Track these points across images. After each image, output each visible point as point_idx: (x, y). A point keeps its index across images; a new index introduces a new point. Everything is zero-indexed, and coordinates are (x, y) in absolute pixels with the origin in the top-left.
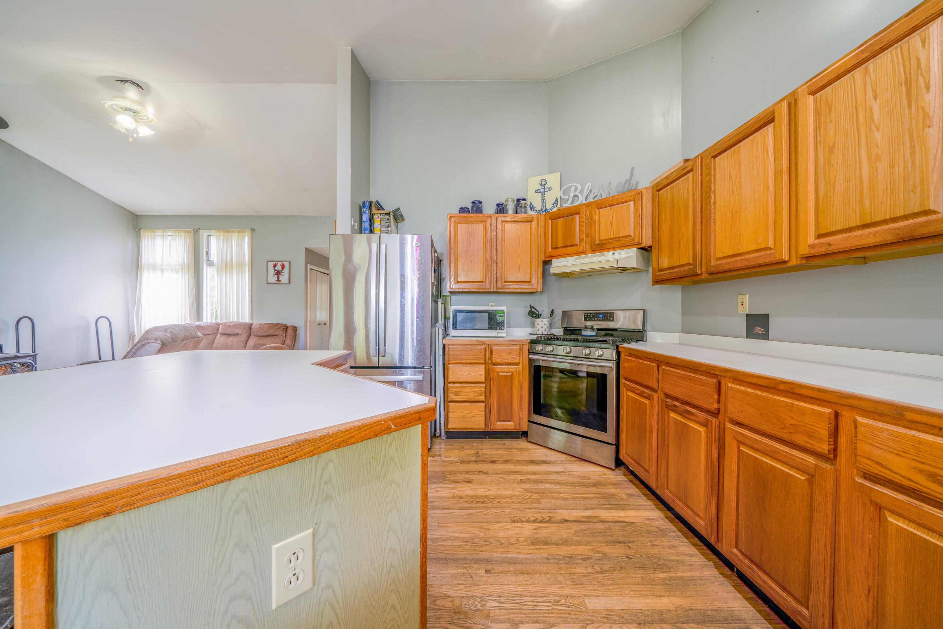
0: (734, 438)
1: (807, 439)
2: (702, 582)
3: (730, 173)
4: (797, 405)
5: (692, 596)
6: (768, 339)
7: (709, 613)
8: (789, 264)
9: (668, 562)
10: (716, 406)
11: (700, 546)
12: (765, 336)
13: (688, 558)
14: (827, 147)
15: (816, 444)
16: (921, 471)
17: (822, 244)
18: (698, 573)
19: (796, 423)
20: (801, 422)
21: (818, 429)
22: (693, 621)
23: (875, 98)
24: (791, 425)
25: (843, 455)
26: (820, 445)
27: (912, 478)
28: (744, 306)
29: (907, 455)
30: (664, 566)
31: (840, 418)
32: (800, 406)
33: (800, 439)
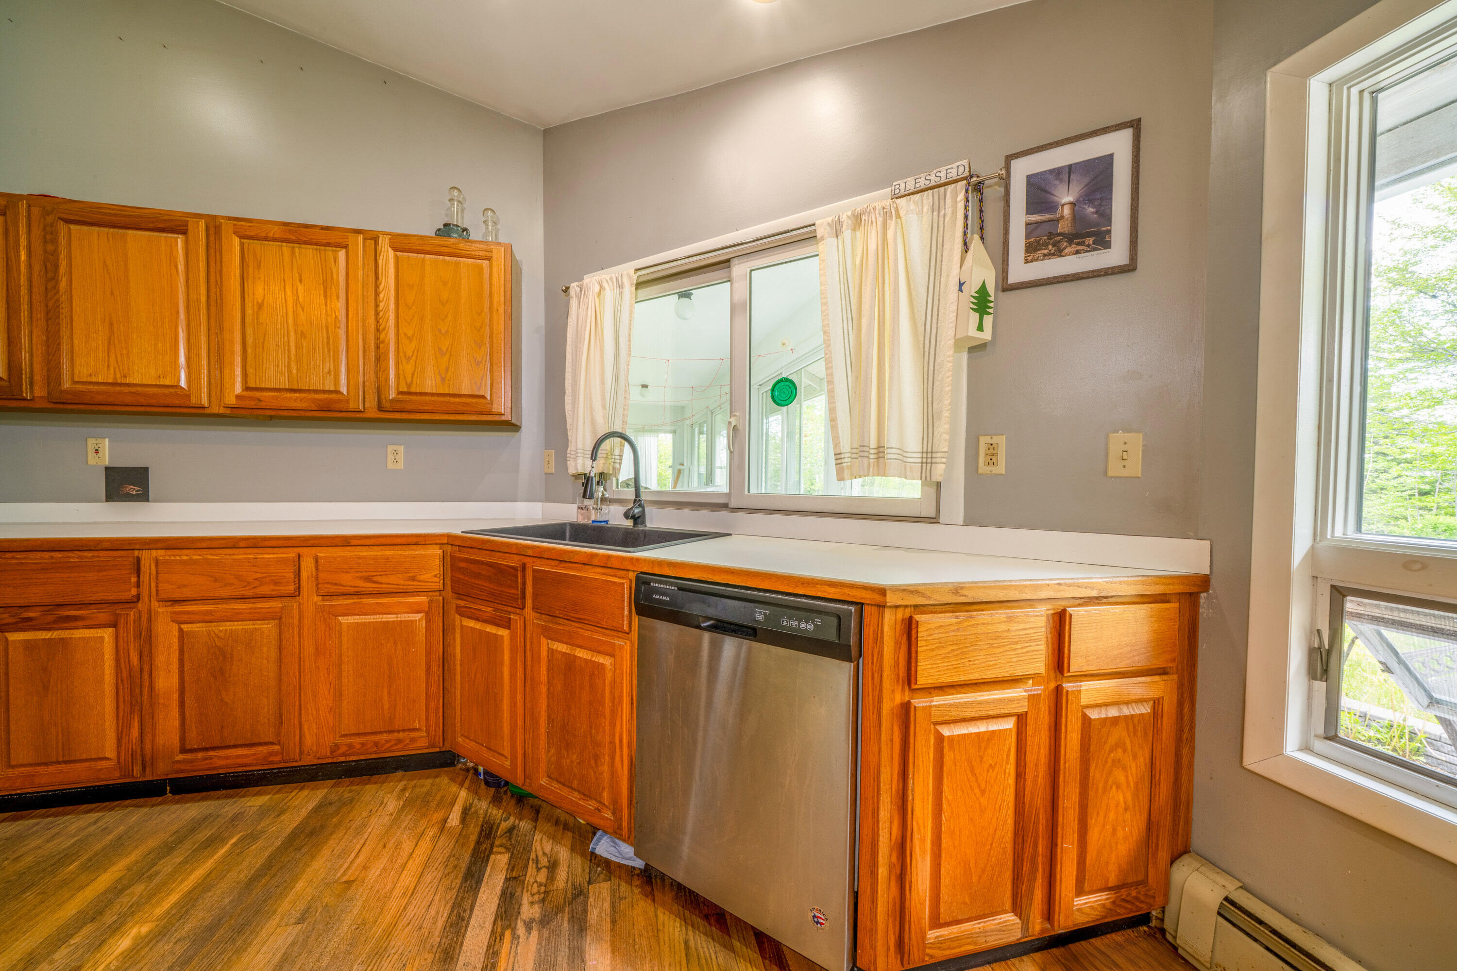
0: (173, 621)
1: (272, 587)
2: (136, 829)
3: (105, 262)
4: (261, 558)
5: (136, 847)
6: (148, 501)
7: (170, 839)
8: (207, 411)
9: (66, 852)
10: (134, 591)
11: (98, 807)
12: (144, 497)
13: (92, 828)
14: (255, 303)
15: (282, 588)
16: (361, 578)
17: (251, 397)
18: (122, 828)
19: (260, 575)
20: (265, 573)
21: (284, 574)
22: (160, 859)
23: (301, 281)
24: (256, 579)
25: (305, 589)
26: (287, 588)
27: (356, 585)
28: (100, 454)
29: (353, 570)
30: (66, 857)
31: (302, 559)
32: (264, 558)
33: (265, 590)
